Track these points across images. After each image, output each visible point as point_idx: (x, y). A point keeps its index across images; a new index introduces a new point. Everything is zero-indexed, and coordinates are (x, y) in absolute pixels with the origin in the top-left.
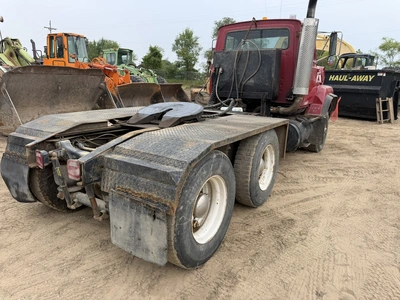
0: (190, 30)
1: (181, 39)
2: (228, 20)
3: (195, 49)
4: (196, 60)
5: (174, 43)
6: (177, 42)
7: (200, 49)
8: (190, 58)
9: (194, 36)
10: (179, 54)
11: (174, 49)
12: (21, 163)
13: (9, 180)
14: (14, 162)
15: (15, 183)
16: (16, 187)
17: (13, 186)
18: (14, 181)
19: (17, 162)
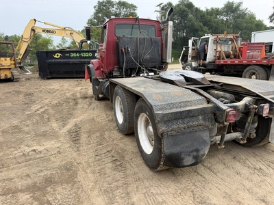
12: (196, 131)
13: (181, 153)
14: (184, 134)
15: (192, 152)
16: (195, 153)
17: (189, 155)
18: (191, 149)
19: (190, 132)
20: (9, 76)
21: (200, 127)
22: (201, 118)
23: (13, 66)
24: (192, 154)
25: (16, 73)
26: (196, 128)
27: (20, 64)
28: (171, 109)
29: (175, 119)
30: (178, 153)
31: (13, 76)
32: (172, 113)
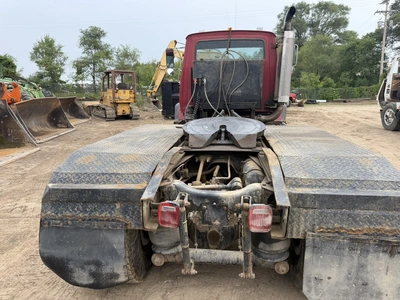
0: (51, 37)
1: (40, 47)
2: (96, 29)
3: (58, 59)
4: (62, 71)
5: (32, 51)
6: (36, 50)
7: (65, 59)
8: (55, 69)
9: (56, 44)
10: (40, 64)
11: (32, 58)
12: (100, 229)
13: (68, 261)
14: (77, 229)
15: (88, 263)
16: (93, 268)
17: (83, 268)
18: (86, 259)
19: (88, 228)
20: (128, 112)
21: (109, 224)
22: (118, 206)
23: (132, 101)
24: (88, 268)
25: (136, 109)
26: (101, 224)
27: (155, 97)
28: (77, 183)
29: (70, 201)
30: (62, 259)
31: (131, 112)
32: (63, 190)
